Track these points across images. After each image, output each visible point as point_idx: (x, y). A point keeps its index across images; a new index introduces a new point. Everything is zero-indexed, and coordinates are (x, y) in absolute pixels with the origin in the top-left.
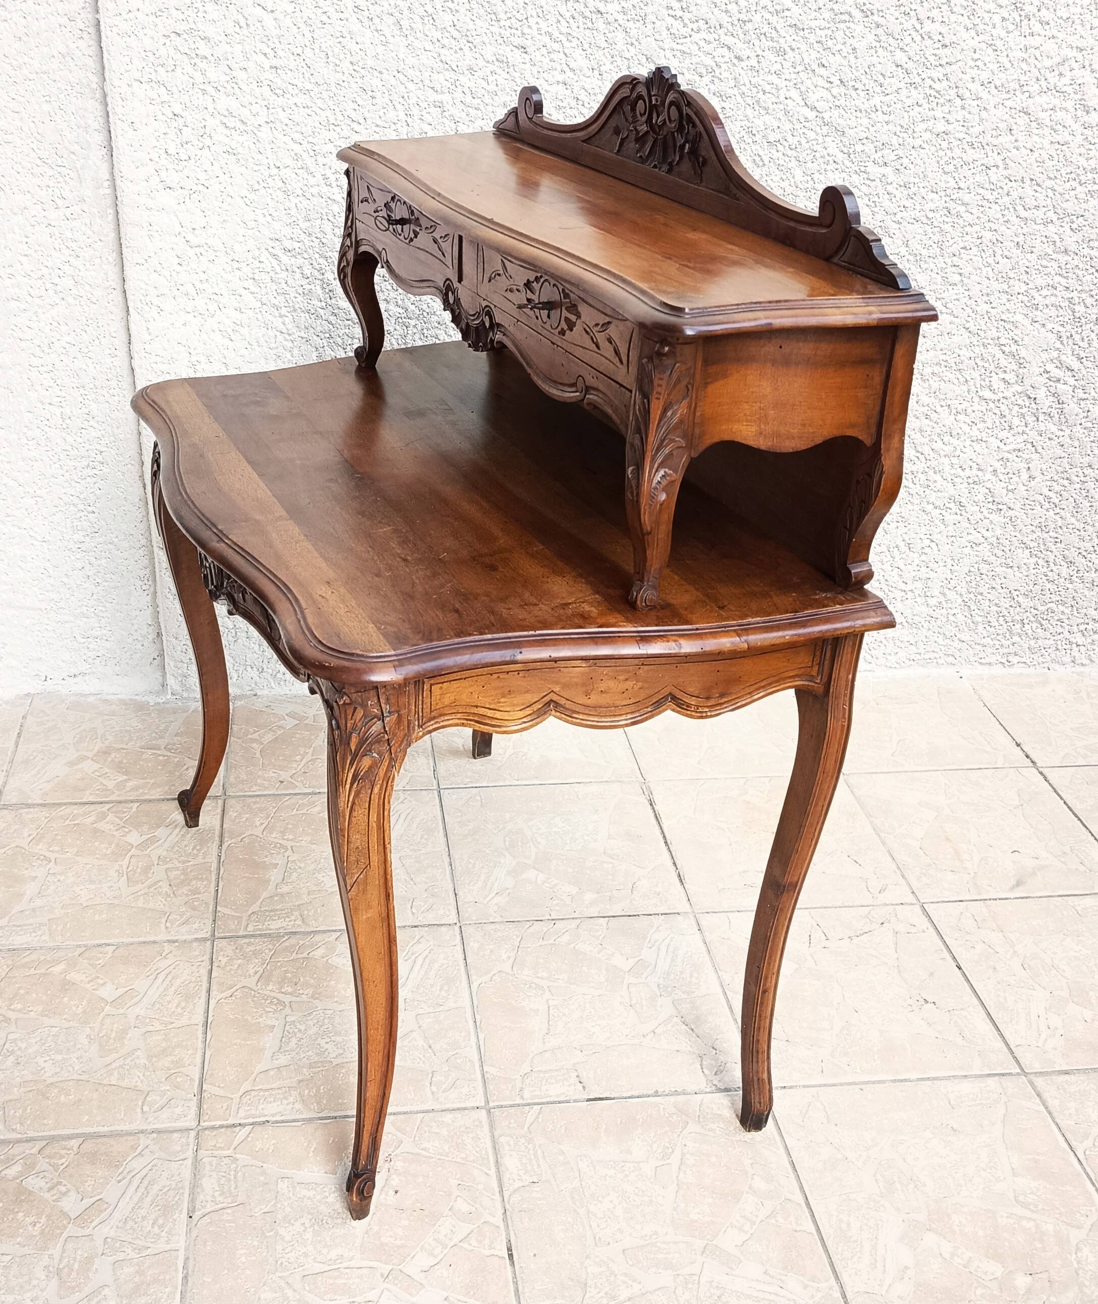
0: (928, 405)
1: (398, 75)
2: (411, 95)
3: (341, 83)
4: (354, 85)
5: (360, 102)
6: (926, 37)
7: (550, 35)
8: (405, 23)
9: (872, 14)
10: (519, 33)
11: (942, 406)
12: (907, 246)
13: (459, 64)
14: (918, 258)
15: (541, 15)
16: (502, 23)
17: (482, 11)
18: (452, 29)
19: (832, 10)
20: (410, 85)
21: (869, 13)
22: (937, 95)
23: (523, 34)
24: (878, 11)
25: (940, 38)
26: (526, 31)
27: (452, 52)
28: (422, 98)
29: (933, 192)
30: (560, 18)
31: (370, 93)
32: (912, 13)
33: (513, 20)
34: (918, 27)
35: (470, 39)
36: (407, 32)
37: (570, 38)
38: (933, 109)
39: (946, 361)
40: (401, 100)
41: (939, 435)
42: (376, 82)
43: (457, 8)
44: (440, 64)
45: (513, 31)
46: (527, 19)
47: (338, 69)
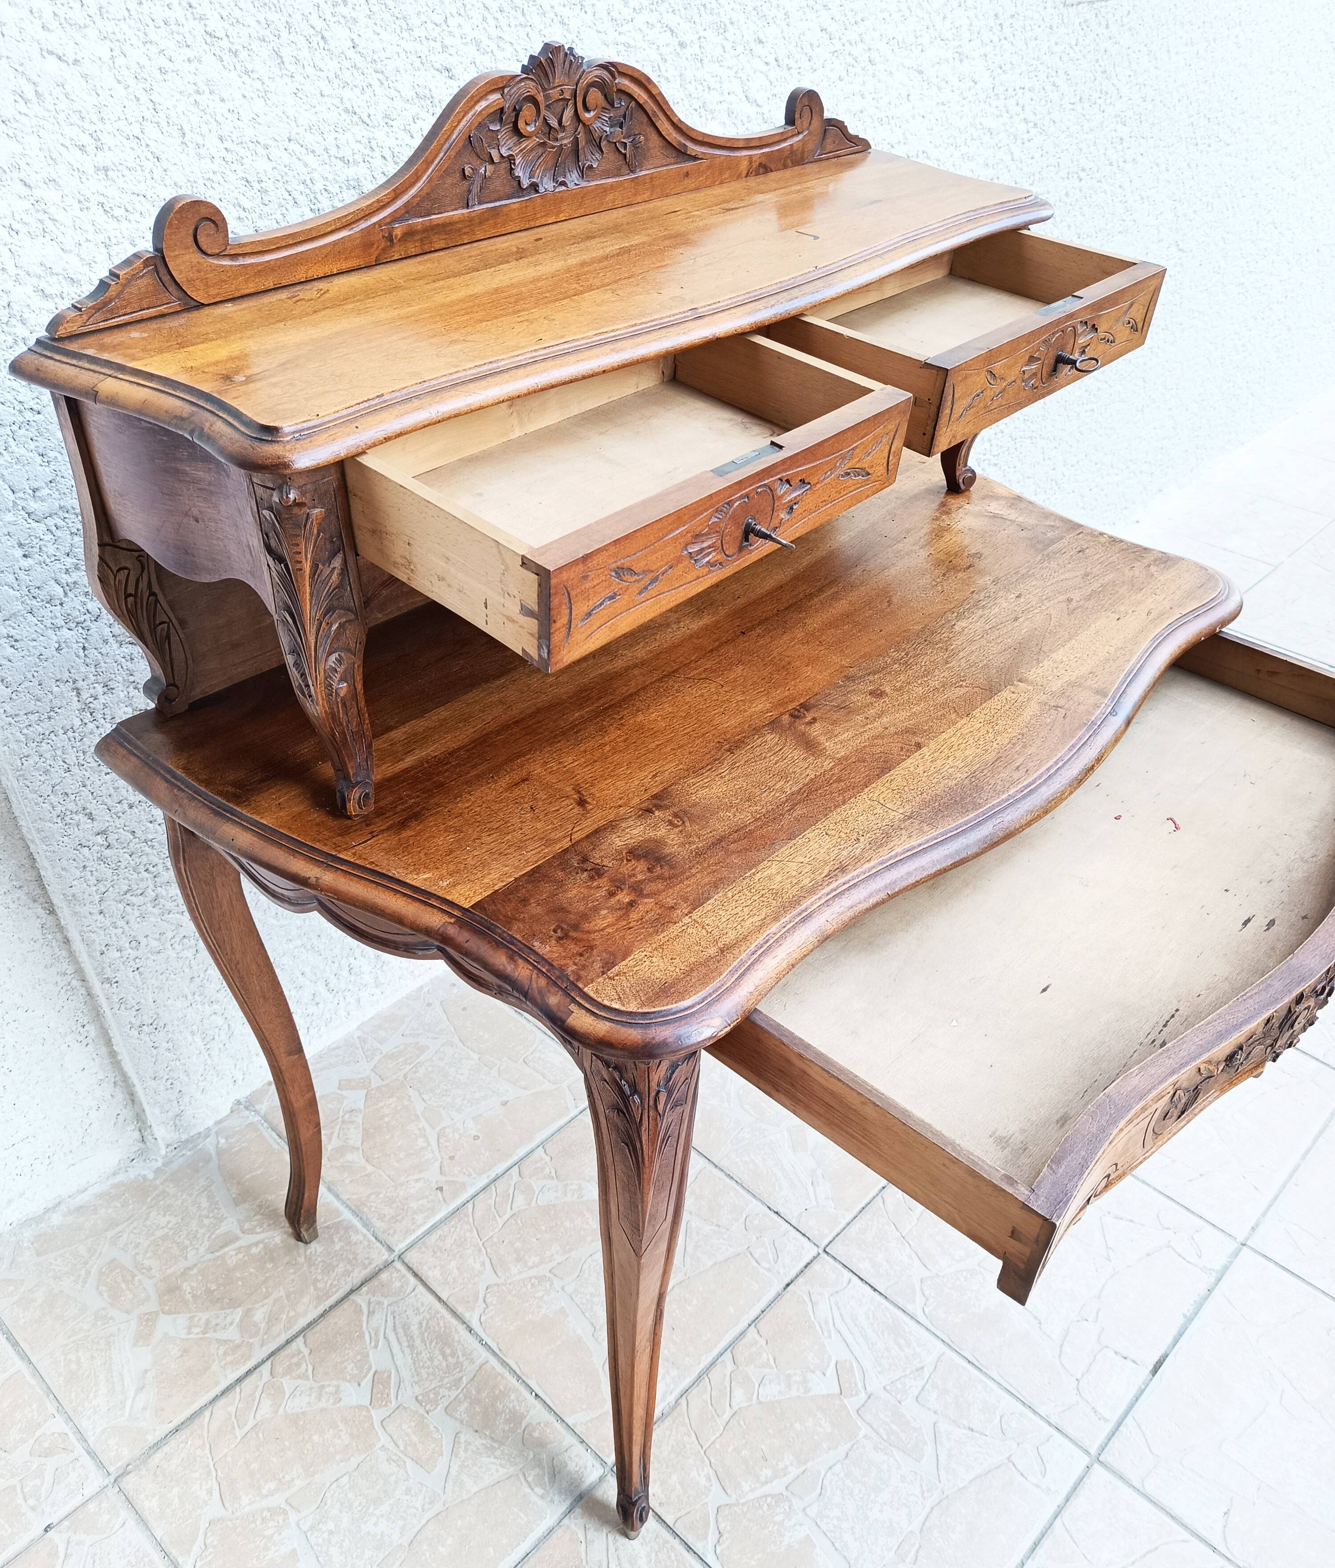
1: (292, 146)
2: (316, 175)
3: (212, 176)
4: (232, 177)
5: (247, 204)
7: (477, 43)
8: (285, 52)
10: (438, 46)
13: (371, 111)
15: (462, 12)
16: (417, 33)
17: (386, 16)
18: (350, 53)
20: (310, 159)
23: (444, 47)
26: (448, 41)
27: (357, 91)
28: (331, 177)
30: (486, 13)
31: (257, 186)
33: (430, 26)
35: (379, 66)
36: (292, 68)
37: (501, 44)
40: (302, 187)
42: (262, 165)
43: (354, 14)
44: (345, 116)
45: (432, 43)
46: (446, 21)
47: (203, 152)
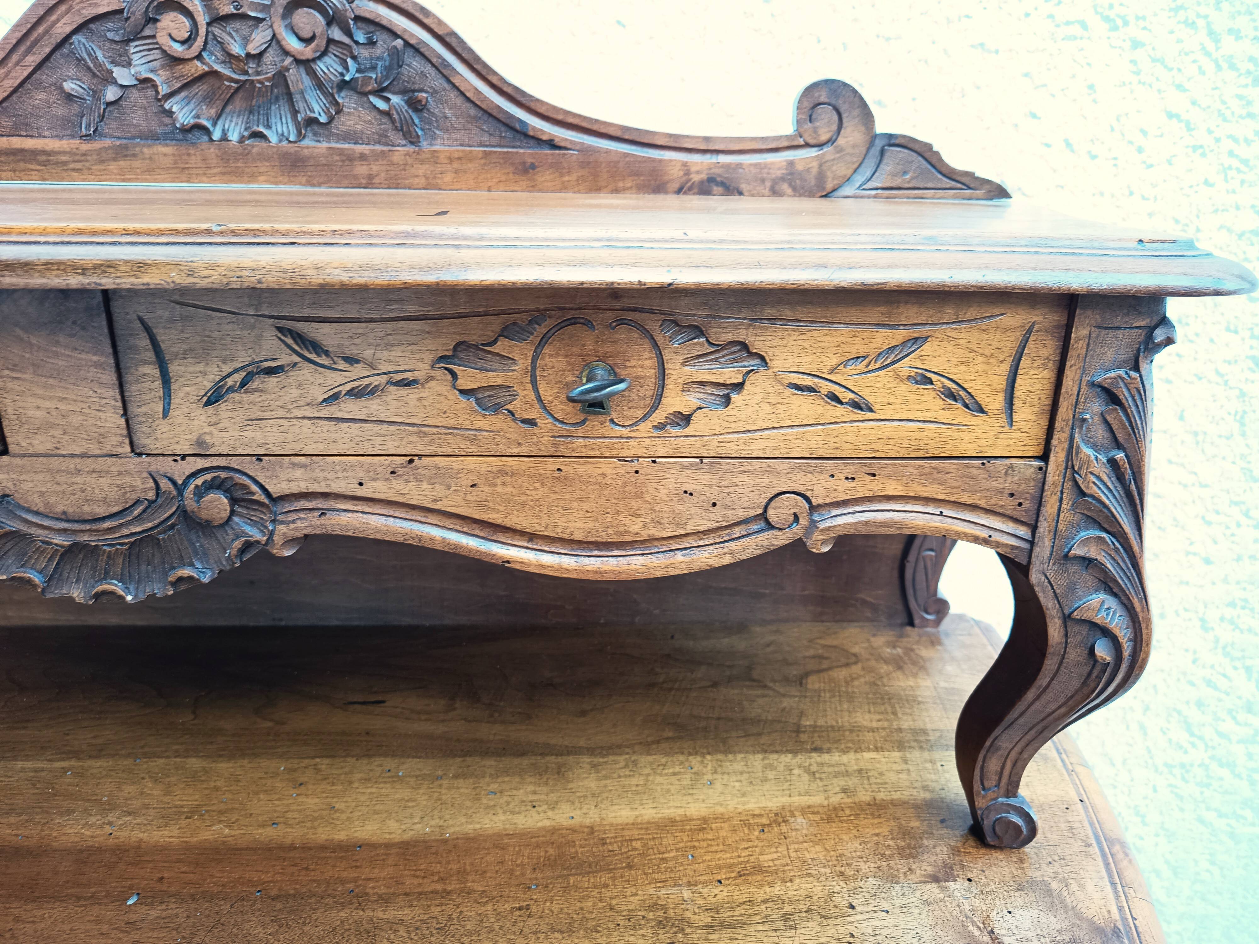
0: (1212, 667)
6: (1225, 65)
9: (1126, 23)
11: (1235, 668)
12: (1181, 418)
14: (1200, 438)
19: (1051, 16)
21: (1119, 22)
22: (1243, 168)
24: (1138, 18)
25: (1251, 66)
29: (1228, 329)
32: (1201, 23)
34: (1210, 46)
38: (1234, 192)
39: (1246, 600)
41: (1230, 712)
